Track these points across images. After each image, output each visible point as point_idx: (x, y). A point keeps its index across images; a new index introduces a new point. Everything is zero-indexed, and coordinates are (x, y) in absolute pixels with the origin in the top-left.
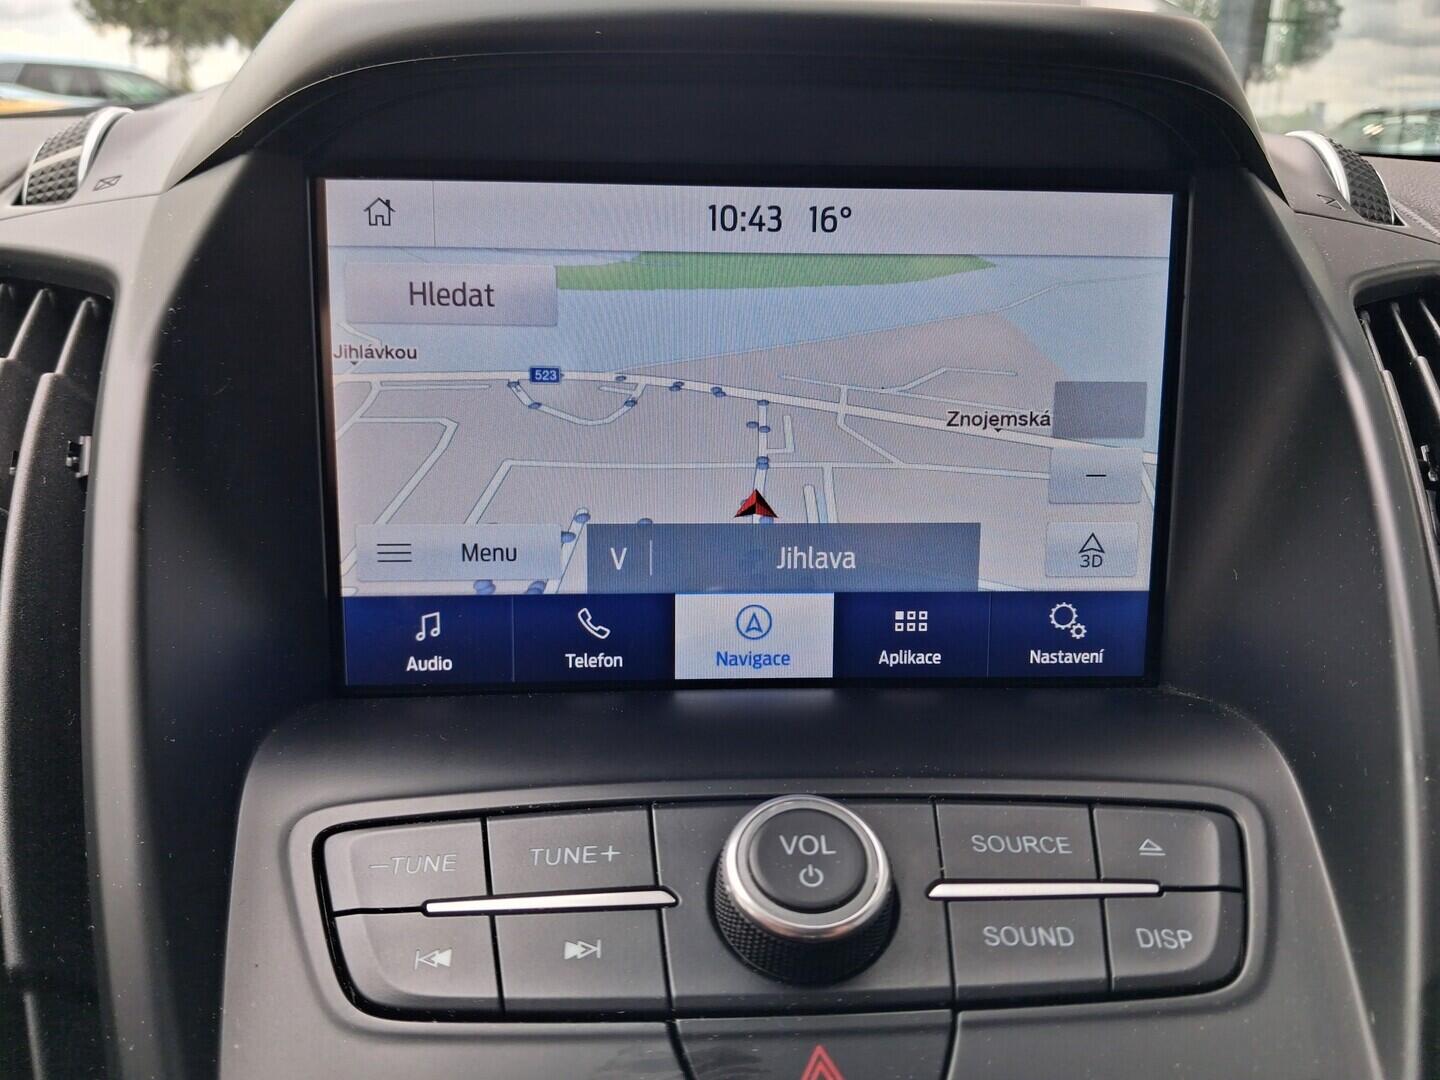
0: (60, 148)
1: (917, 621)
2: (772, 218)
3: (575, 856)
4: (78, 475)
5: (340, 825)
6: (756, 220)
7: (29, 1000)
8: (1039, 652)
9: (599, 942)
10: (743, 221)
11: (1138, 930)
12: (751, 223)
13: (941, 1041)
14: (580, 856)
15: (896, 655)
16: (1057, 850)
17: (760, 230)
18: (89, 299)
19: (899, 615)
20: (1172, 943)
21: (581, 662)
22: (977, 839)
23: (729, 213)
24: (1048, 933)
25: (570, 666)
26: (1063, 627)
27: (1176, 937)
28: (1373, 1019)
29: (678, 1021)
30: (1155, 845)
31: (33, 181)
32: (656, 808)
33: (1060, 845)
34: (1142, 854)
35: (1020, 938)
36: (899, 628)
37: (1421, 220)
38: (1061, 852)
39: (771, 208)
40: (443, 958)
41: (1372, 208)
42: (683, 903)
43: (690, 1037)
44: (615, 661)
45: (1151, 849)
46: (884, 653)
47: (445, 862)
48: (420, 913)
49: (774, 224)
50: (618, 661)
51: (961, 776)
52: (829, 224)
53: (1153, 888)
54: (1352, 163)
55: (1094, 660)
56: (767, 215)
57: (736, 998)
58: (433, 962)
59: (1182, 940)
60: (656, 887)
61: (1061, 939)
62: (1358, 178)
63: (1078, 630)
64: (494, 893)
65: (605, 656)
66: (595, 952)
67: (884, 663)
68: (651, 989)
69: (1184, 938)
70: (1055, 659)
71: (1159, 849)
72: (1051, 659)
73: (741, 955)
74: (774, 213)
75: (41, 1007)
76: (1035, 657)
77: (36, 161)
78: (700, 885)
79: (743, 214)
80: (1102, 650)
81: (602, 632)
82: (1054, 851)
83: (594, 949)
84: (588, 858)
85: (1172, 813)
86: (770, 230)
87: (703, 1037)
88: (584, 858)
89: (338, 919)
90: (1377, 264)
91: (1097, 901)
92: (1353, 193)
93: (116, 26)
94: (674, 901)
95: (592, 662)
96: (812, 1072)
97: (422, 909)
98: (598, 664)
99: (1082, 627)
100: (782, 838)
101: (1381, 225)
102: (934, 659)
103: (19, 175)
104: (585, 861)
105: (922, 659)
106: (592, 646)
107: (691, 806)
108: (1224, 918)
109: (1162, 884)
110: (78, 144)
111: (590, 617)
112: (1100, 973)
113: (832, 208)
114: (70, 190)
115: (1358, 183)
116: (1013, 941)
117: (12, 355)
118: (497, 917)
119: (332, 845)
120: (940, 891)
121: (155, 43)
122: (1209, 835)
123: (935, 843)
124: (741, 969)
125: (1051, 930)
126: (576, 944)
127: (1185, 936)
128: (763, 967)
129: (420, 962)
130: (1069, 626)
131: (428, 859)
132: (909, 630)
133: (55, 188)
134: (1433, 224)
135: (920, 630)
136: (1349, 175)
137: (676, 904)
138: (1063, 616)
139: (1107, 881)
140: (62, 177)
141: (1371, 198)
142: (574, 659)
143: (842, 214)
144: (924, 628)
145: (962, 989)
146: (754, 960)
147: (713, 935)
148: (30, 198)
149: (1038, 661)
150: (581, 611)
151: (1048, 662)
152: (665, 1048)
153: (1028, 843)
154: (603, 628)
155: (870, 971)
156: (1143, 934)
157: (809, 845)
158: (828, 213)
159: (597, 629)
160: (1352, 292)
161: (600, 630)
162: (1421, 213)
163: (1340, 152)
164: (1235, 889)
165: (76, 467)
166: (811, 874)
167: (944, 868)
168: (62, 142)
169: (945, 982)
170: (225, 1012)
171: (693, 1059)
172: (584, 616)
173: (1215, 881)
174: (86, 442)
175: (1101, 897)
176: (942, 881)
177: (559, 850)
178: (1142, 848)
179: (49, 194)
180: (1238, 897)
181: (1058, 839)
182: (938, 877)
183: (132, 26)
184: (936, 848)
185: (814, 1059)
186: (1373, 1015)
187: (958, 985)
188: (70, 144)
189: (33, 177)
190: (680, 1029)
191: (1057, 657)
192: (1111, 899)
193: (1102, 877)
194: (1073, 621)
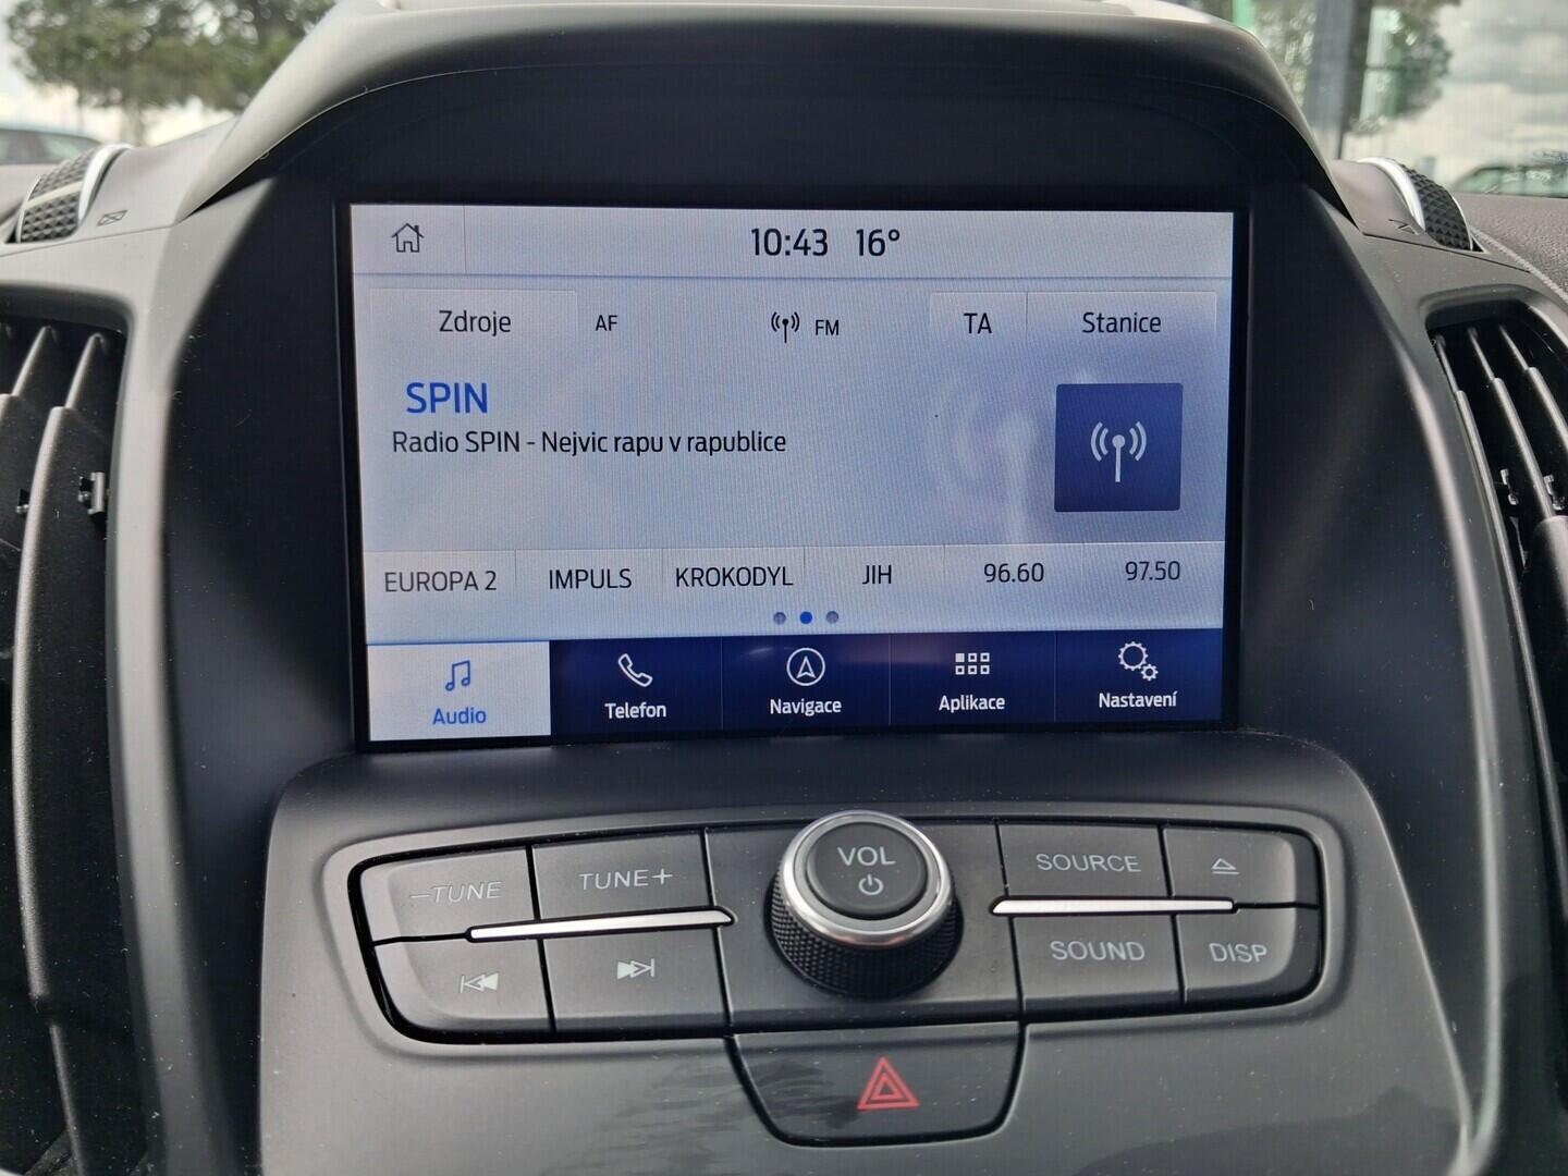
0: (58, 184)
1: (979, 664)
2: (817, 242)
3: (626, 879)
4: (91, 511)
5: (376, 858)
6: (801, 244)
7: (55, 1031)
8: (1108, 695)
9: (653, 962)
10: (787, 245)
11: (1211, 945)
12: (796, 247)
13: (1009, 1052)
14: (632, 880)
15: (957, 700)
16: (1126, 868)
17: (806, 254)
18: (98, 335)
19: (960, 657)
20: (1247, 958)
21: (621, 712)
22: (1041, 858)
23: (773, 236)
24: (1118, 947)
25: (611, 717)
26: (1133, 668)
27: (1250, 951)
28: (1455, 1029)
29: (736, 1037)
30: (1227, 864)
31: (28, 218)
32: (708, 832)
33: (1128, 864)
34: (1215, 873)
35: (1089, 952)
36: (959, 671)
37: (1503, 248)
38: (1130, 870)
39: (816, 231)
40: (490, 982)
41: (1448, 234)
42: (739, 921)
43: (749, 1052)
44: (659, 710)
45: (1223, 868)
46: (945, 698)
47: (489, 890)
48: (464, 940)
49: (820, 248)
50: (661, 710)
51: (1023, 799)
52: (877, 247)
53: (1227, 905)
54: (1425, 188)
55: (1167, 703)
56: (812, 238)
57: (795, 1012)
58: (479, 986)
59: (1257, 954)
60: (710, 907)
61: (1131, 954)
62: (1433, 203)
63: (1149, 671)
64: (542, 917)
65: (647, 705)
66: (649, 971)
67: (944, 709)
68: (708, 1006)
69: (1258, 952)
70: (1126, 702)
71: (1232, 868)
72: (1121, 703)
73: (799, 970)
74: (820, 236)
75: (68, 1039)
76: (1105, 700)
77: (31, 198)
78: (756, 905)
79: (788, 238)
80: (1175, 693)
81: (644, 680)
82: (1123, 868)
83: (647, 968)
84: (639, 881)
85: (1244, 834)
86: (815, 254)
87: (763, 1051)
88: (636, 881)
89: (377, 948)
90: (1450, 287)
91: (1168, 917)
92: (1427, 219)
93: (60, 87)
94: (729, 920)
95: (632, 712)
96: (877, 1083)
97: (467, 936)
98: (639, 714)
99: (1153, 668)
100: (840, 850)
101: (1456, 250)
102: (998, 704)
103: (12, 213)
104: (636, 884)
105: (985, 704)
106: (633, 695)
107: (744, 831)
108: (1300, 935)
109: (1236, 902)
110: (79, 179)
111: (631, 664)
112: (1172, 985)
113: (880, 231)
114: (69, 227)
115: (1433, 208)
116: (1082, 955)
117: (17, 391)
118: (545, 941)
119: (369, 878)
120: (1005, 907)
121: (106, 104)
122: (1285, 855)
123: (999, 862)
124: (799, 984)
125: (1121, 945)
126: (629, 963)
127: (1259, 950)
128: (822, 981)
129: (465, 987)
130: (1139, 667)
131: (471, 887)
132: (970, 673)
133: (55, 224)
134: (1515, 252)
135: (982, 673)
136: (1423, 201)
137: (732, 923)
138: (1133, 656)
139: (1178, 898)
140: (61, 213)
141: (1447, 224)
142: (614, 709)
143: (890, 237)
144: (986, 670)
145: (1029, 1002)
146: (813, 974)
147: (771, 952)
148: (25, 237)
149: (1108, 706)
150: (622, 657)
151: (1118, 705)
152: (724, 1062)
153: (1095, 862)
154: (645, 675)
155: (934, 984)
156: (1216, 948)
157: (867, 856)
158: (876, 236)
159: (639, 676)
160: (1424, 313)
161: (642, 677)
162: (1503, 241)
163: (1412, 177)
164: (1311, 905)
165: (88, 503)
166: (870, 883)
167: (1008, 885)
168: (61, 178)
169: (1012, 995)
170: (262, 1040)
171: (752, 1073)
172: (625, 662)
173: (1290, 897)
174: (98, 478)
175: (1173, 914)
176: (1007, 897)
177: (609, 875)
178: (1215, 867)
179: (47, 232)
180: (1314, 914)
181: (1126, 858)
182: (1002, 894)
183: (79, 86)
184: (999, 867)
185: (878, 1069)
186: (1454, 1024)
187: (1025, 997)
188: (68, 180)
189: (28, 214)
190: (739, 1044)
191: (1128, 700)
192: (1183, 916)
193: (1174, 894)
194: (1143, 662)
